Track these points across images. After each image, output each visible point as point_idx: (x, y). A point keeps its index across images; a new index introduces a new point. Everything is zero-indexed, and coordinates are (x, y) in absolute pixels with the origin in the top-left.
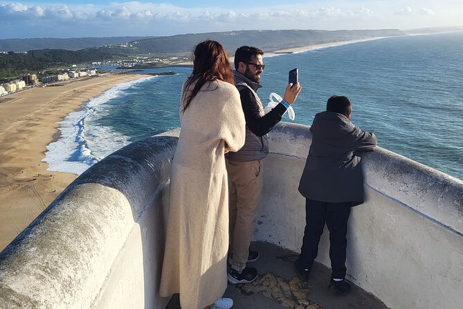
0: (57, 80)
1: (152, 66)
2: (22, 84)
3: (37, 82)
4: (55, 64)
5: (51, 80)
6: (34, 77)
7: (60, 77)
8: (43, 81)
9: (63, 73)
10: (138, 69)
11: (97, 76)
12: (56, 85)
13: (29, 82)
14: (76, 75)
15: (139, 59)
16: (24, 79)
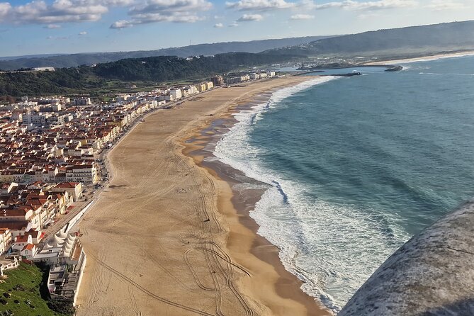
0: (239, 81)
1: (336, 66)
2: (210, 84)
3: (222, 82)
4: (238, 67)
5: (235, 81)
6: (221, 78)
7: (243, 78)
8: (228, 83)
9: (244, 74)
10: (319, 69)
11: (277, 77)
12: (239, 86)
13: (216, 83)
14: (257, 76)
15: (320, 60)
16: (212, 80)
